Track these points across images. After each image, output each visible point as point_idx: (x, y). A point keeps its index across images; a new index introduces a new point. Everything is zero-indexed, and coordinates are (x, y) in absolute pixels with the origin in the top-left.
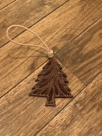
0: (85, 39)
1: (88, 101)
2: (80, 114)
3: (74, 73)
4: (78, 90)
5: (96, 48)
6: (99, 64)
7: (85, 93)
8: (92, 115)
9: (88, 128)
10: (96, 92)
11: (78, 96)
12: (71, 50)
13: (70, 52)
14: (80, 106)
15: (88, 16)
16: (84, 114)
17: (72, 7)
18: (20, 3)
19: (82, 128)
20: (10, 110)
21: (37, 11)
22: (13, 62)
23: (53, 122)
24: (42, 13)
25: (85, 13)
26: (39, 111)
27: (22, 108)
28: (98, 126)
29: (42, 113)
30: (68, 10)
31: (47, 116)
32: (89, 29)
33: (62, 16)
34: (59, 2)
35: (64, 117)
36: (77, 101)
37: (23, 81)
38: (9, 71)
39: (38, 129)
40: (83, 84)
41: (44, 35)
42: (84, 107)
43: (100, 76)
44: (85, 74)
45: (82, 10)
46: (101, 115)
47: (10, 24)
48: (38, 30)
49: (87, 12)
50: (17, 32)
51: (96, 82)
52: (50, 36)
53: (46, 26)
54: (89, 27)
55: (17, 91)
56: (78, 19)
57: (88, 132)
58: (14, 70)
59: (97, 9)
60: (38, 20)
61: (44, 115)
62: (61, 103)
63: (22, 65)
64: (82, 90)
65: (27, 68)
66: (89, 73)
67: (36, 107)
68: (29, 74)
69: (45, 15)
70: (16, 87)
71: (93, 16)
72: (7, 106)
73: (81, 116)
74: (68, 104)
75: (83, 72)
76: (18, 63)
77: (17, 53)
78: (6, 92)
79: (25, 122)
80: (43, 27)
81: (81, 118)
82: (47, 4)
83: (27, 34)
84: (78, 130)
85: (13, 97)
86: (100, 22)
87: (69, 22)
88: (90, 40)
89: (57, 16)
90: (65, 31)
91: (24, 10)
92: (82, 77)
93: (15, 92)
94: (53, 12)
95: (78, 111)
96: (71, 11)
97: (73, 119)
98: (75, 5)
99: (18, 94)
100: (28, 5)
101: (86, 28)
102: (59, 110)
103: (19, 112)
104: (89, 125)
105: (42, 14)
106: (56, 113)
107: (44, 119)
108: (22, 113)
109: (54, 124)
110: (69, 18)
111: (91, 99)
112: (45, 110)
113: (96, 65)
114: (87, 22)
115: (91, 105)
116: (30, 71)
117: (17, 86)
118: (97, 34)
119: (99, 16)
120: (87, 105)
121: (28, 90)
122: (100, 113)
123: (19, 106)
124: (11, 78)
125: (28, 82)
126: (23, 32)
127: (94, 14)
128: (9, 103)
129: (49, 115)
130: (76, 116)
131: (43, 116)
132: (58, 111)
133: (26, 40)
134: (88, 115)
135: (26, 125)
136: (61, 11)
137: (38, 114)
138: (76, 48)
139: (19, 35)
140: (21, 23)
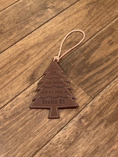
0: (92, 47)
1: (94, 116)
2: (86, 131)
3: (79, 85)
4: (84, 104)
5: (104, 57)
6: (107, 75)
7: (92, 107)
8: (100, 132)
9: (95, 146)
10: (104, 105)
11: (83, 110)
12: (76, 59)
13: (75, 61)
14: (86, 121)
15: (96, 21)
16: (90, 131)
17: (78, 11)
18: (19, 7)
19: (88, 146)
20: (6, 126)
21: (38, 16)
22: (10, 72)
23: (54, 140)
24: (44, 17)
25: (92, 17)
26: (39, 127)
27: (19, 125)
28: (106, 144)
29: (42, 129)
30: (73, 14)
31: (48, 133)
32: (96, 35)
33: (66, 20)
34: (63, 5)
35: (68, 134)
36: (82, 116)
37: (21, 94)
38: (5, 82)
39: (38, 147)
40: (89, 97)
41: (46, 42)
42: (90, 123)
43: (109, 88)
44: (92, 85)
45: (89, 14)
46: (109, 131)
47: (7, 30)
48: (40, 37)
49: (94, 16)
50: (15, 39)
51: (103, 94)
52: (52, 43)
53: (48, 32)
54: (96, 33)
55: (14, 106)
56: (84, 24)
57: (94, 151)
58: (11, 82)
59: (106, 13)
60: (40, 25)
61: (45, 132)
62: (64, 118)
63: (21, 75)
64: (88, 104)
65: (26, 79)
66: (97, 85)
67: (36, 123)
68: (28, 86)
69: (47, 20)
70: (14, 101)
71: (101, 21)
72: (3, 122)
73: (86, 133)
74: (72, 119)
75: (90, 84)
76: (16, 73)
77: (15, 62)
78: (2, 105)
79: (23, 139)
80: (45, 34)
81: (87, 135)
82: (49, 8)
83: (26, 41)
84: (83, 148)
85: (9, 112)
86: (109, 27)
87: (75, 27)
88: (98, 47)
89: (60, 21)
90: (70, 38)
91: (24, 14)
92: (88, 89)
93: (12, 106)
94: (56, 17)
95: (83, 127)
96: (76, 16)
97: (77, 136)
98: (81, 9)
99: (15, 109)
100: (28, 9)
101: (94, 34)
102: (62, 126)
103: (16, 128)
104: (95, 143)
105: (44, 19)
106: (58, 129)
107: (44, 136)
108: (20, 129)
109: (56, 142)
110: (74, 24)
111: (98, 113)
112: (46, 127)
113: (104, 75)
114: (95, 27)
115: (98, 121)
116: (30, 82)
117: (15, 99)
118: (106, 41)
119: (108, 21)
120: (94, 120)
121: (26, 103)
122: (108, 129)
123: (17, 122)
124: (8, 90)
125: (27, 94)
126: (22, 39)
127: (103, 19)
128: (5, 118)
129: (50, 132)
130: (81, 133)
131: (43, 133)
132: (61, 128)
133: (25, 47)
134: (95, 132)
135: (24, 144)
136: (66, 15)
137: (38, 130)
138: (82, 57)
139: (17, 42)
140: (19, 29)
